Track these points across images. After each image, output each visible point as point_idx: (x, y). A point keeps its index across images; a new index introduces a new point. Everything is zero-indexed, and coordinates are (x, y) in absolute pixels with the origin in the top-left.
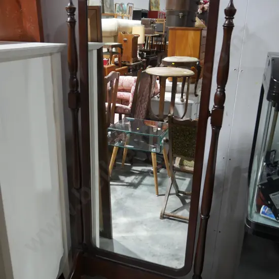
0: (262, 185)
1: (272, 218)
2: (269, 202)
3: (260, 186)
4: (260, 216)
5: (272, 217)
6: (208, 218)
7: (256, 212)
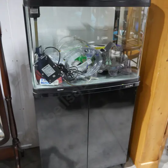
0: (35, 64)
1: (47, 85)
2: (43, 74)
3: (35, 65)
4: (41, 85)
5: (47, 83)
6: (11, 99)
7: (37, 84)
